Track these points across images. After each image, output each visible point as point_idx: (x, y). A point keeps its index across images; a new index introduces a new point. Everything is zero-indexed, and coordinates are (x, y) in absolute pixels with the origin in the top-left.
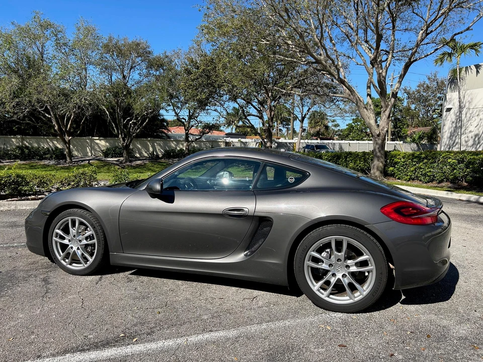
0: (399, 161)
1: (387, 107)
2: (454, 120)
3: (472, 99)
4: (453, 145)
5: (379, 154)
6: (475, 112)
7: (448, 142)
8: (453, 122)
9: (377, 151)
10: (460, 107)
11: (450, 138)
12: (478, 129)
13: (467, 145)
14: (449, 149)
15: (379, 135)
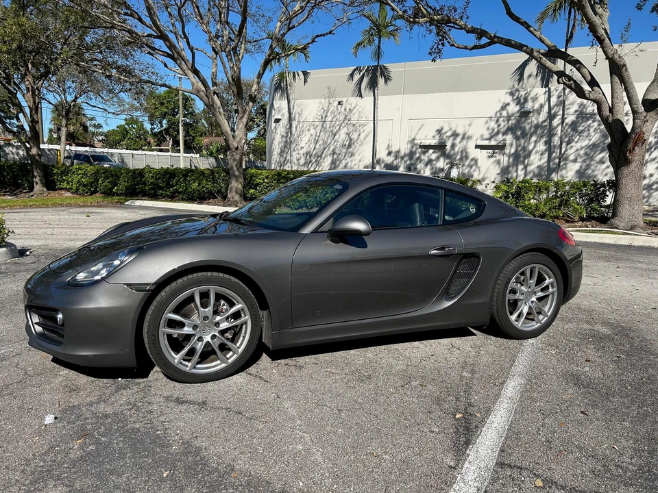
0: (262, 181)
1: (244, 112)
2: (284, 134)
3: (302, 111)
4: (284, 163)
5: (237, 173)
6: (305, 126)
7: (278, 160)
8: (283, 136)
9: (235, 168)
10: (290, 119)
11: (281, 153)
12: (309, 146)
13: (299, 163)
14: (280, 167)
15: (237, 149)
